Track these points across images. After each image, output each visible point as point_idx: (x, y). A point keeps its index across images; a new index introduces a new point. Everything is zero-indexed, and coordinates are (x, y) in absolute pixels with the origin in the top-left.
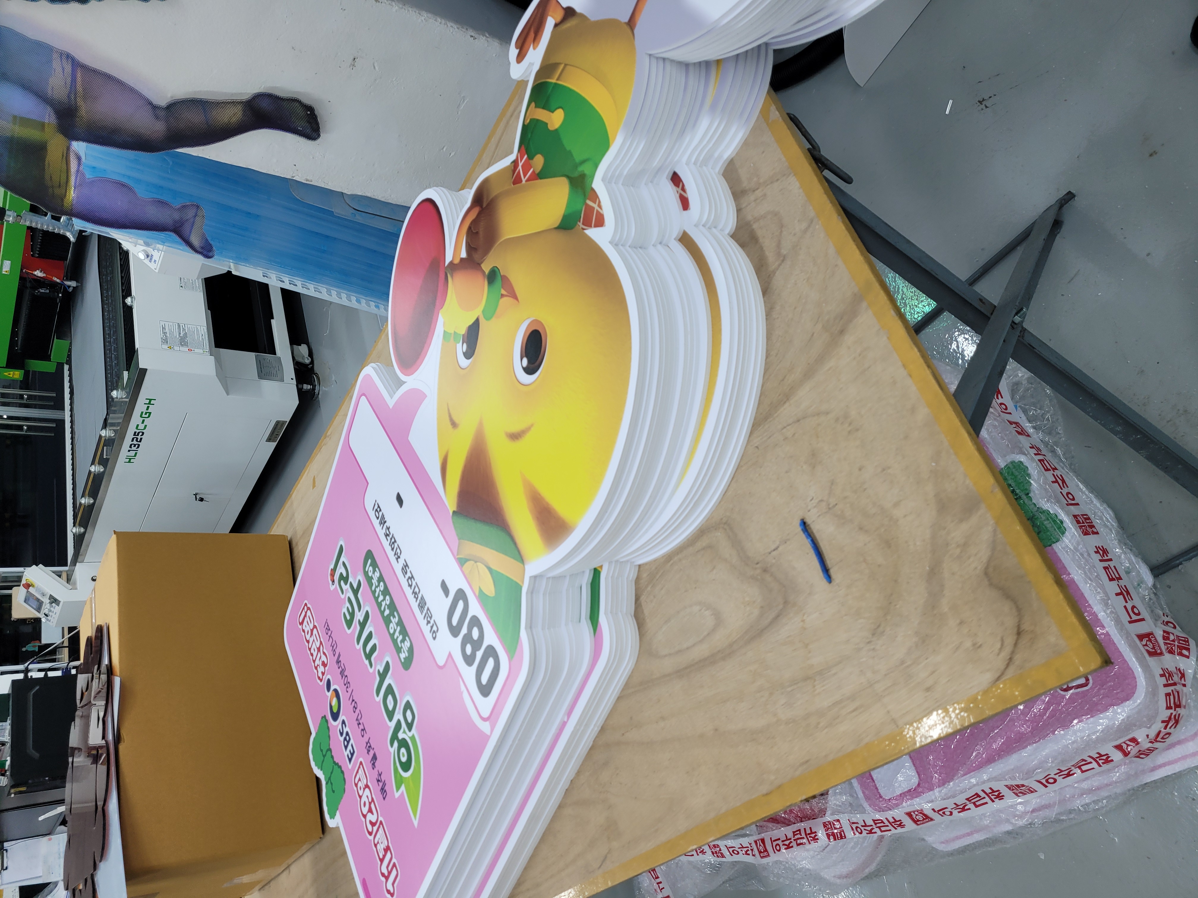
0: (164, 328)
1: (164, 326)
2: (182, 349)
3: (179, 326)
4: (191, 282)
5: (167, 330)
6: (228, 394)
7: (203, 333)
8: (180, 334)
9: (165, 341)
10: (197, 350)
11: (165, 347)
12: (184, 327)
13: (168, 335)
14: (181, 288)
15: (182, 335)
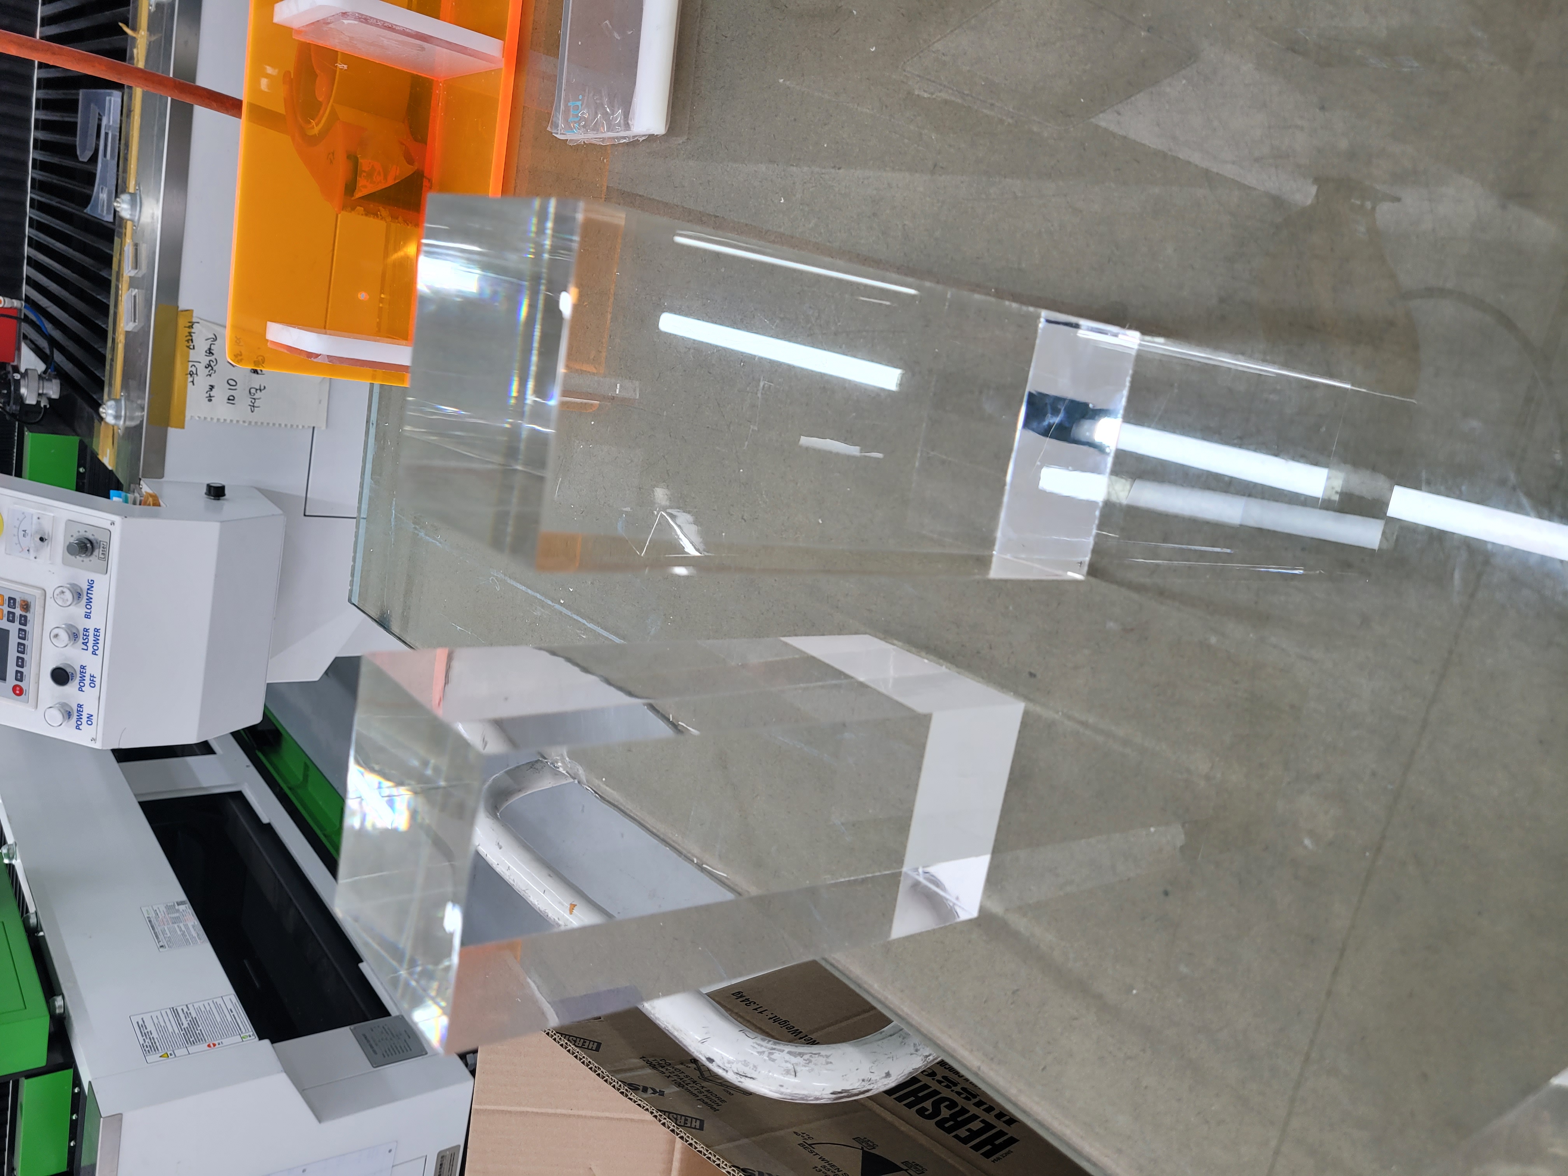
0: (142, 1026)
1: (141, 1023)
2: (192, 1049)
3: (175, 1011)
4: (179, 933)
5: (150, 1027)
6: (320, 1120)
7: (230, 1006)
8: (180, 1025)
9: (150, 1047)
10: (226, 1041)
11: (154, 1057)
12: (185, 1010)
13: (155, 1035)
14: (161, 949)
15: (185, 1025)
